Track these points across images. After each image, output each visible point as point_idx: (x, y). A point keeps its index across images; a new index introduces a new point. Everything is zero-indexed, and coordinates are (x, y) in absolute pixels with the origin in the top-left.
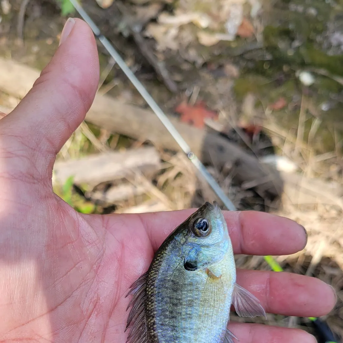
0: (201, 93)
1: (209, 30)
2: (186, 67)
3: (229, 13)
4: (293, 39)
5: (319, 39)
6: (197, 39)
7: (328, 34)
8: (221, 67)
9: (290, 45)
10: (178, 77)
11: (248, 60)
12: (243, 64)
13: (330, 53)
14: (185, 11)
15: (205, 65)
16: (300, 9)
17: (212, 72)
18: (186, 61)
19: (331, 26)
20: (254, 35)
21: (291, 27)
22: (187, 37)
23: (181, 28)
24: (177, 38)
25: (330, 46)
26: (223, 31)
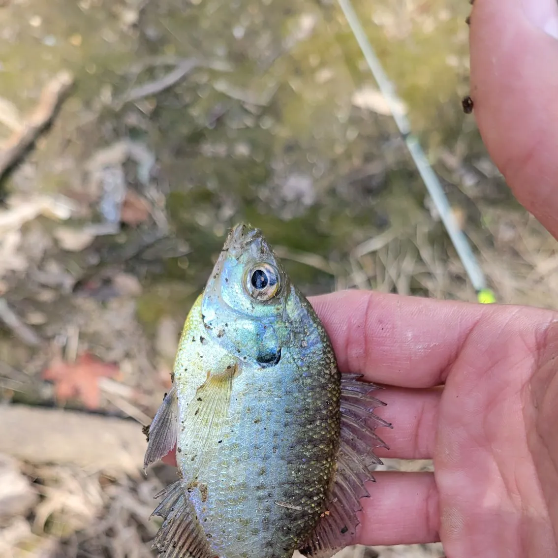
0: (82, 336)
1: (73, 223)
2: (46, 296)
3: (101, 185)
4: (219, 206)
5: (263, 193)
6: (56, 242)
7: (277, 181)
8: (107, 282)
9: (217, 217)
10: (37, 318)
11: (149, 262)
12: (143, 269)
13: (287, 215)
14: (26, 195)
15: (79, 286)
16: (221, 149)
17: (94, 293)
18: (44, 286)
19: (278, 166)
20: (150, 216)
21: (212, 185)
22: (38, 242)
23: (25, 228)
24: (20, 249)
25: (284, 203)
26: (97, 218)
